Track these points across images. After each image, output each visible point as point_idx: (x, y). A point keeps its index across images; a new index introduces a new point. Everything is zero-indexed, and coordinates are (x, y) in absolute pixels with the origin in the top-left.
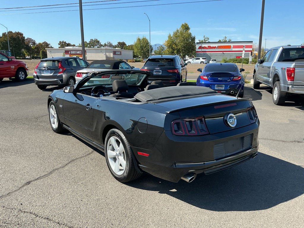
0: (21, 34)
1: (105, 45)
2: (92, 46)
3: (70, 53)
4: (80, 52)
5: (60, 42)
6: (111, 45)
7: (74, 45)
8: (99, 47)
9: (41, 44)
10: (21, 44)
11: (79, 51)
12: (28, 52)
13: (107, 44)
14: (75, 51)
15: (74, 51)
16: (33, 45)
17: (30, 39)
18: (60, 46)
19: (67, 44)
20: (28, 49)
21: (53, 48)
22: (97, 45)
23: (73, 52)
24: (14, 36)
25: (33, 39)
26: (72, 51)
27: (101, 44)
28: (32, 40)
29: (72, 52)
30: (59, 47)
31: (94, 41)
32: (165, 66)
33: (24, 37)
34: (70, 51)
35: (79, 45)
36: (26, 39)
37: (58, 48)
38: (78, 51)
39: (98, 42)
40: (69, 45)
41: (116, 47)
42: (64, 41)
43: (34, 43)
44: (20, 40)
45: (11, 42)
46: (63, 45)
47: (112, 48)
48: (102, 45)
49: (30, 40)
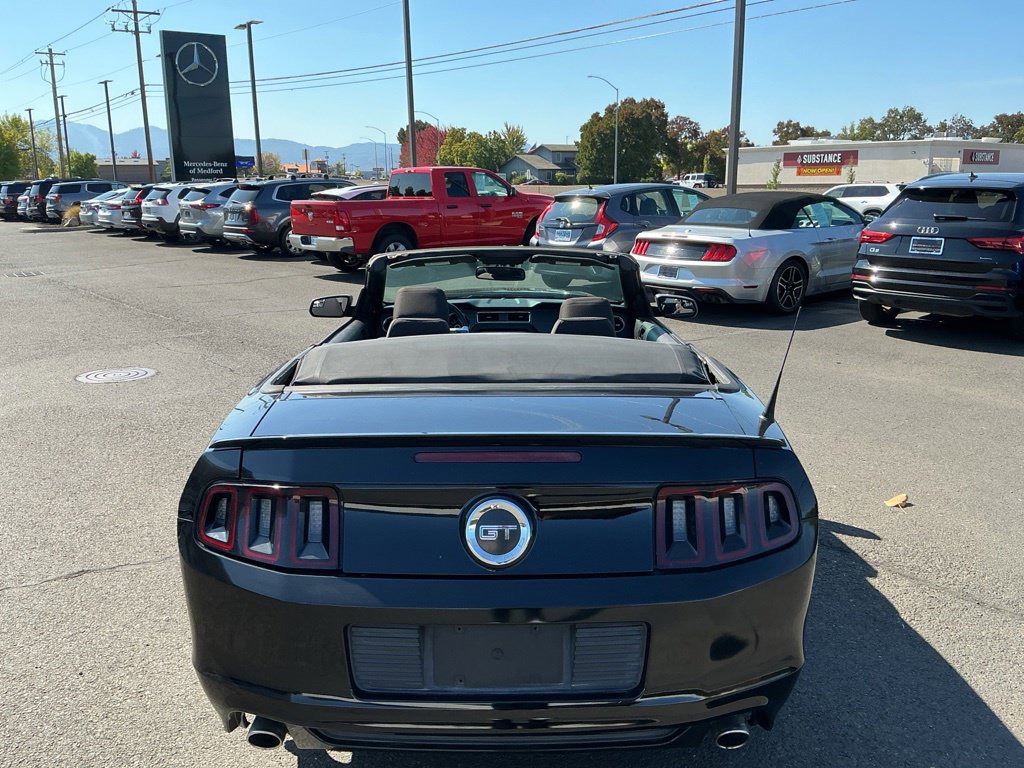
0: (659, 107)
1: (943, 127)
2: (892, 132)
3: (799, 161)
4: (836, 158)
5: (780, 125)
6: (966, 129)
7: (826, 134)
8: (915, 138)
9: (716, 134)
10: (652, 138)
11: (830, 153)
12: (672, 161)
13: (949, 123)
14: (820, 153)
15: (816, 153)
16: (690, 137)
17: (685, 119)
18: (778, 139)
19: (802, 130)
20: (675, 151)
21: (753, 145)
22: (910, 130)
23: (813, 159)
24: (638, 114)
25: (691, 120)
26: (807, 154)
27: (928, 124)
28: (691, 123)
29: (808, 159)
30: (775, 143)
31: (902, 117)
32: (968, 222)
33: (666, 116)
34: (802, 154)
35: (841, 132)
36: (673, 122)
37: (770, 145)
38: (828, 153)
39: (918, 117)
40: (807, 133)
41: (984, 132)
42: (794, 122)
43: (695, 133)
44: (652, 125)
45: (626, 133)
46: (787, 133)
47: (970, 140)
48: (930, 130)
49: (683, 123)
